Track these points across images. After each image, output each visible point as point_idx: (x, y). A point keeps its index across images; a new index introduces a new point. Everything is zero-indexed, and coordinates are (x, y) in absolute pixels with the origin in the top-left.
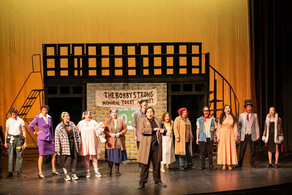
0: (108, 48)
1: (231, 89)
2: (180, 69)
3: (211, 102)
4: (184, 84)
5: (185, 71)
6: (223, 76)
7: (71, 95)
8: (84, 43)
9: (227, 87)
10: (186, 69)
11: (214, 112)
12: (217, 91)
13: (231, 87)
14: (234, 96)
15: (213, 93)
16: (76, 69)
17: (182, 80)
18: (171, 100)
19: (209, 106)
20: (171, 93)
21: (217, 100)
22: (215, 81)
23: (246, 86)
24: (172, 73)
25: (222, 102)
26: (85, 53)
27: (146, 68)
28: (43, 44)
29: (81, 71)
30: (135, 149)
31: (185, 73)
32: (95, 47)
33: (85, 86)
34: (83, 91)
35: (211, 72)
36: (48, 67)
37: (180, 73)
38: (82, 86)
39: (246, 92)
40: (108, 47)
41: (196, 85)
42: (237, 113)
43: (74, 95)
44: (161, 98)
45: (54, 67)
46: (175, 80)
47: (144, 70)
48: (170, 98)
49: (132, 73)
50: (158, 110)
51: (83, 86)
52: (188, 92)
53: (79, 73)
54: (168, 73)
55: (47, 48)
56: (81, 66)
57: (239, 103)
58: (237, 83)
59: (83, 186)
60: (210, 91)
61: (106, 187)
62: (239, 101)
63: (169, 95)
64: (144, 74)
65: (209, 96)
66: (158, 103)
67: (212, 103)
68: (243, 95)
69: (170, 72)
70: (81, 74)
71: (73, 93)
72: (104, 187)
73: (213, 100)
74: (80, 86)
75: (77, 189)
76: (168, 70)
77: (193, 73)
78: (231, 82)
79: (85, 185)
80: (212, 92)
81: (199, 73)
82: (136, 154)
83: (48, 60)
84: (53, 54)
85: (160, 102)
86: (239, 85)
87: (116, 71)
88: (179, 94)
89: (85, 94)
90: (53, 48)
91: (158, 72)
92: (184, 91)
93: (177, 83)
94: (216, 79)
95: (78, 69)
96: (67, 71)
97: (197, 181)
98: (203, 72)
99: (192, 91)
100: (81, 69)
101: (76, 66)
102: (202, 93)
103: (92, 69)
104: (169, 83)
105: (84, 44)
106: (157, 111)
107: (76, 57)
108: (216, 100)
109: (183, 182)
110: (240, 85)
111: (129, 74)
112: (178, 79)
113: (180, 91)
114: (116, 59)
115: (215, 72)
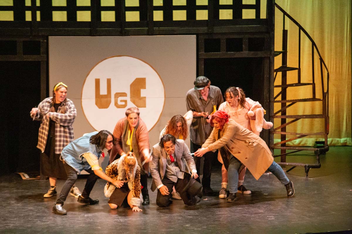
1: (314, 47)
2: (220, 10)
3: (277, 70)
4: (226, 39)
5: (230, 14)
6: (299, 23)
7: (21, 57)
9: (306, 44)
10: (231, 11)
11: (282, 89)
12: (288, 51)
13: (314, 44)
14: (319, 60)
15: (281, 55)
17: (224, 32)
18: (203, 67)
19: (273, 79)
20: (204, 55)
21: (288, 67)
22: (285, 33)
23: (342, 42)
24: (207, 18)
25: (297, 71)
27: (158, 8)
29: (38, 13)
31: (230, 17)
33: (46, 41)
34: (42, 50)
35: (278, 15)
37: (221, 18)
38: (40, 41)
39: (342, 52)
41: (249, 39)
42: (325, 91)
43: (25, 56)
46: (210, 30)
47: (155, 12)
48: (202, 63)
49: (133, 17)
51: (42, 41)
52: (235, 52)
53: (34, 16)
54: (198, 18)
56: (38, 4)
57: (328, 74)
58: (326, 35)
59: (42, 223)
60: (275, 50)
61: (84, 225)
62: (329, 70)
63: (200, 57)
64: (155, 19)
65: (273, 60)
67: (278, 73)
68: (336, 58)
69: (202, 15)
70: (38, 19)
71: (24, 54)
72: (81, 225)
73: (280, 67)
74: (37, 40)
75: (29, 230)
76: (198, 12)
77: (244, 18)
78: (314, 35)
79: (45, 222)
80: (280, 53)
81: (254, 17)
86: (329, 40)
88: (218, 57)
89: (46, 55)
91: (180, 16)
92: (227, 51)
93: (216, 37)
94: (286, 29)
95: (33, 8)
96: (12, 13)
97: (251, 214)
98: (263, 15)
99: (242, 51)
101: (28, 3)
102: (260, 54)
104: (200, 36)
108: (286, 67)
109: (225, 216)
110: (331, 40)
111: (128, 20)
112: (217, 29)
113: (221, 51)
115: (285, 16)
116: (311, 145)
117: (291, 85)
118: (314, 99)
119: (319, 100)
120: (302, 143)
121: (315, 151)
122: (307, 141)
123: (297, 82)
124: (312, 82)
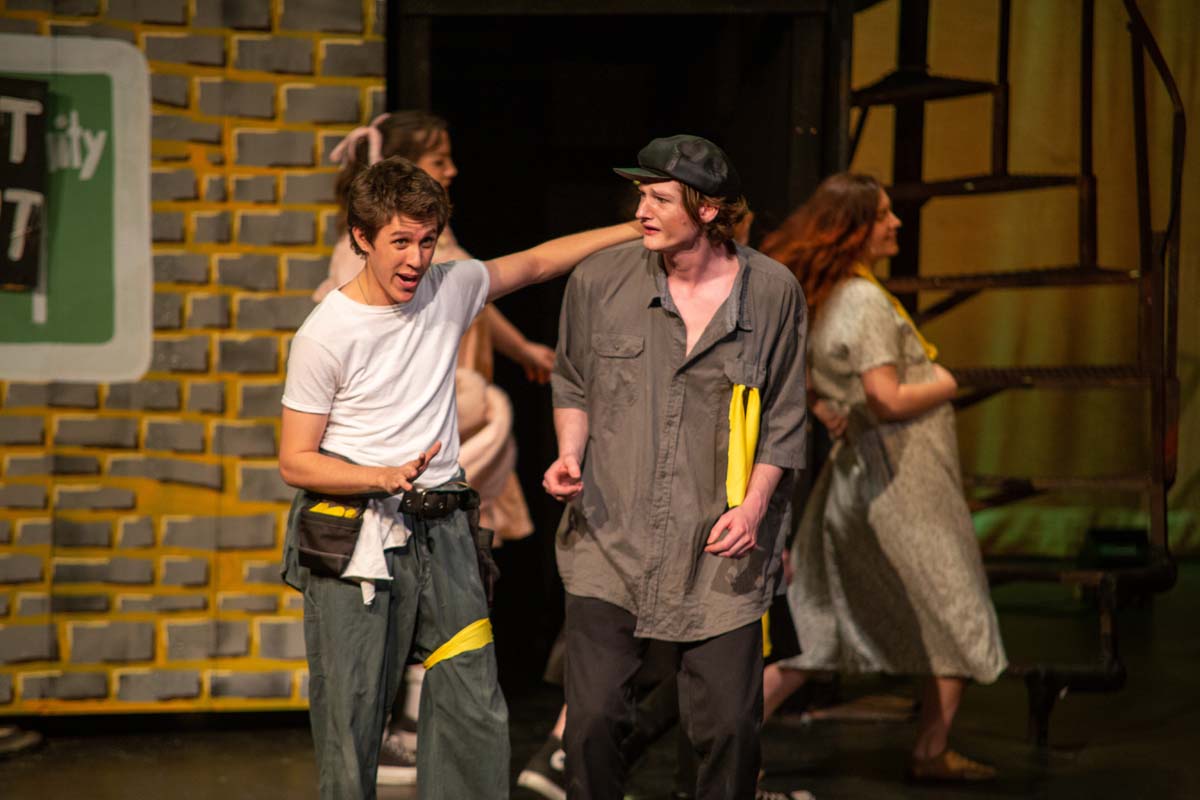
3: (868, 98)
14: (1126, 38)
15: (893, 3)
18: (424, 66)
19: (843, 147)
21: (939, 80)
25: (987, 100)
30: (17, 605)
42: (1160, 224)
44: (323, 45)
48: (417, 42)
50: (289, 179)
57: (1180, 121)
62: (1184, 97)
63: (409, 7)
65: (848, 34)
66: (290, 92)
67: (875, 111)
73: (887, 78)
82: (24, 654)
85: (304, 85)
106: (275, 189)
108: (922, 76)
116: (1060, 550)
117: (952, 188)
118: (1084, 271)
119: (1117, 276)
120: (1009, 538)
121: (1085, 589)
122: (1034, 524)
123: (984, 166)
124: (1074, 169)
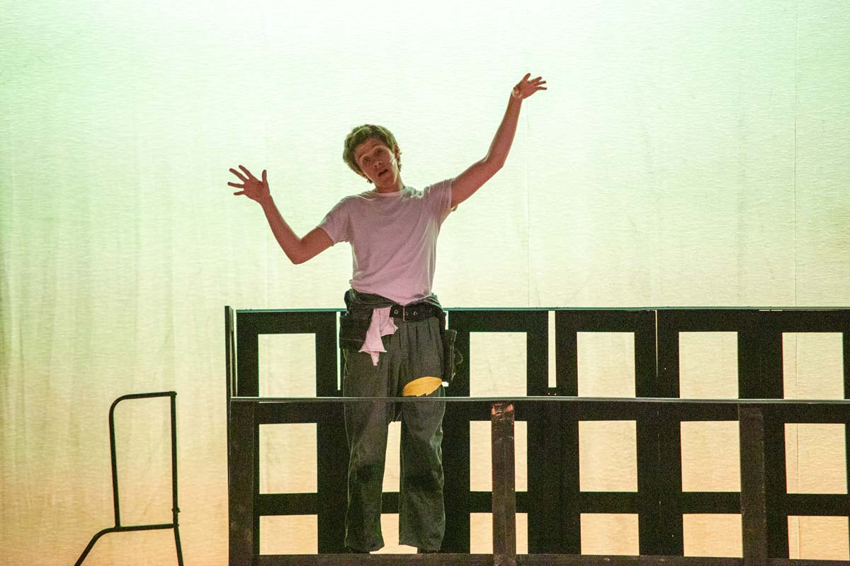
0: (728, 341)
8: (543, 305)
16: (483, 502)
26: (552, 383)
28: (227, 308)
29: (521, 522)
32: (628, 339)
36: (267, 486)
40: (731, 338)
45: (311, 487)
53: (503, 535)
55: (263, 339)
56: (521, 484)
83: (267, 432)
84: (308, 390)
87: (794, 521)
90: (308, 341)
95: (501, 502)
100: (522, 503)
101: (481, 478)
103: (608, 503)
105: (541, 315)
107: (482, 409)
114: (792, 431)
